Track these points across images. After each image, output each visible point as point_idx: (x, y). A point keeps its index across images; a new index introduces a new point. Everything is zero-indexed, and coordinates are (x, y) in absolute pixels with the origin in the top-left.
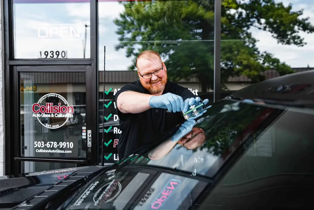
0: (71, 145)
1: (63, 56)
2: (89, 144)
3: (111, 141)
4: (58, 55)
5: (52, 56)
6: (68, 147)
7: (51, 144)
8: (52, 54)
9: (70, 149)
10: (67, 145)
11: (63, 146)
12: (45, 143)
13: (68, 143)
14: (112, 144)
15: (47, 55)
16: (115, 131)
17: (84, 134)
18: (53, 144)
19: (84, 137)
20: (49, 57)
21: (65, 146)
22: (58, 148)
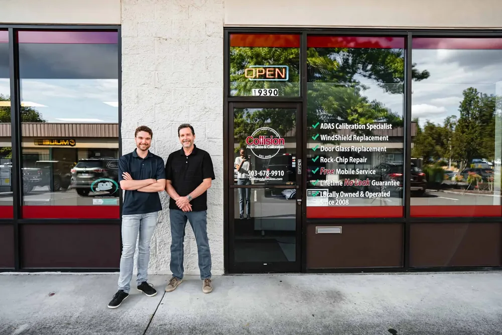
0: (282, 173)
1: (276, 94)
2: (299, 171)
3: (318, 169)
4: (271, 93)
5: (265, 94)
6: (279, 175)
7: (263, 173)
8: (266, 92)
9: (281, 177)
10: (278, 173)
11: (275, 174)
12: (258, 172)
13: (279, 171)
14: (318, 172)
15: (261, 93)
16: (321, 160)
17: (294, 163)
18: (266, 173)
19: (294, 166)
20: (262, 95)
21: (277, 174)
22: (270, 176)
